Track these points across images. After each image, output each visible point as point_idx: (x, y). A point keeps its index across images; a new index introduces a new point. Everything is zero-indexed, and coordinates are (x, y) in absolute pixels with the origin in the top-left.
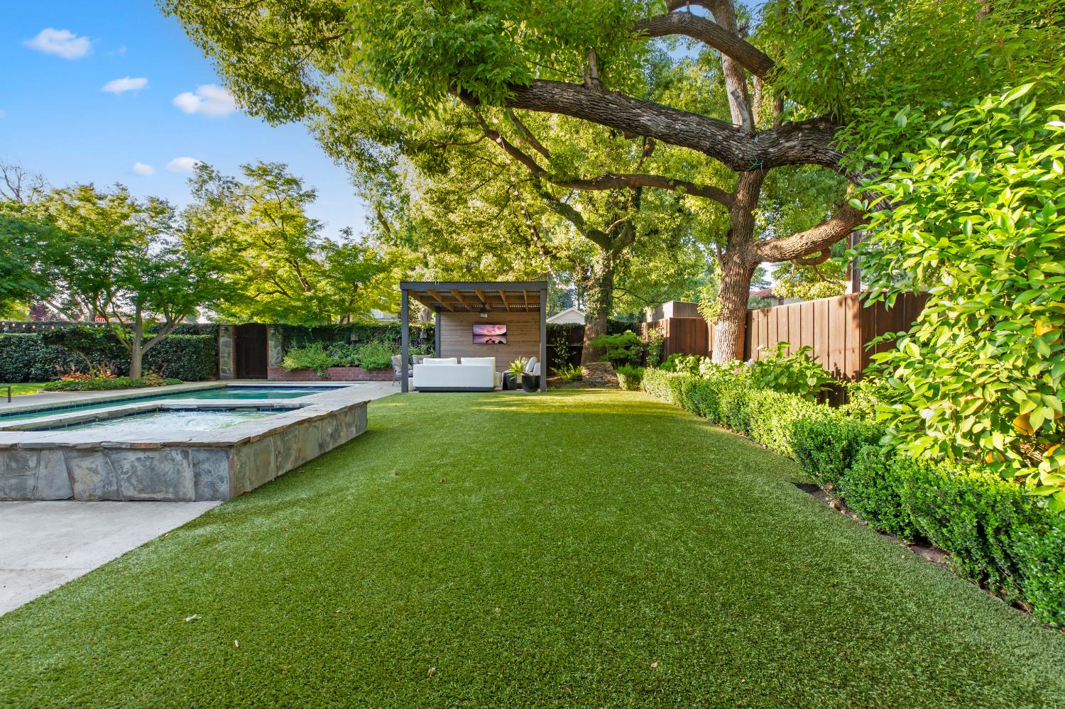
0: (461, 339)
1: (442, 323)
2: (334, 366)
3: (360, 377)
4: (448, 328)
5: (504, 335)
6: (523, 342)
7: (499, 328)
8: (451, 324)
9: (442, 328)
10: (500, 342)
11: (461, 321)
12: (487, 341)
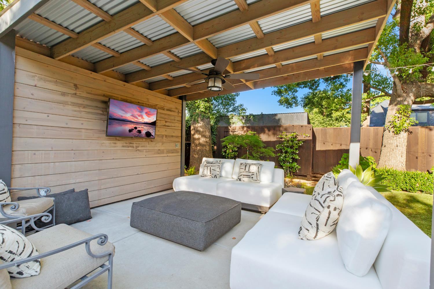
6: (166, 136)
12: (130, 131)
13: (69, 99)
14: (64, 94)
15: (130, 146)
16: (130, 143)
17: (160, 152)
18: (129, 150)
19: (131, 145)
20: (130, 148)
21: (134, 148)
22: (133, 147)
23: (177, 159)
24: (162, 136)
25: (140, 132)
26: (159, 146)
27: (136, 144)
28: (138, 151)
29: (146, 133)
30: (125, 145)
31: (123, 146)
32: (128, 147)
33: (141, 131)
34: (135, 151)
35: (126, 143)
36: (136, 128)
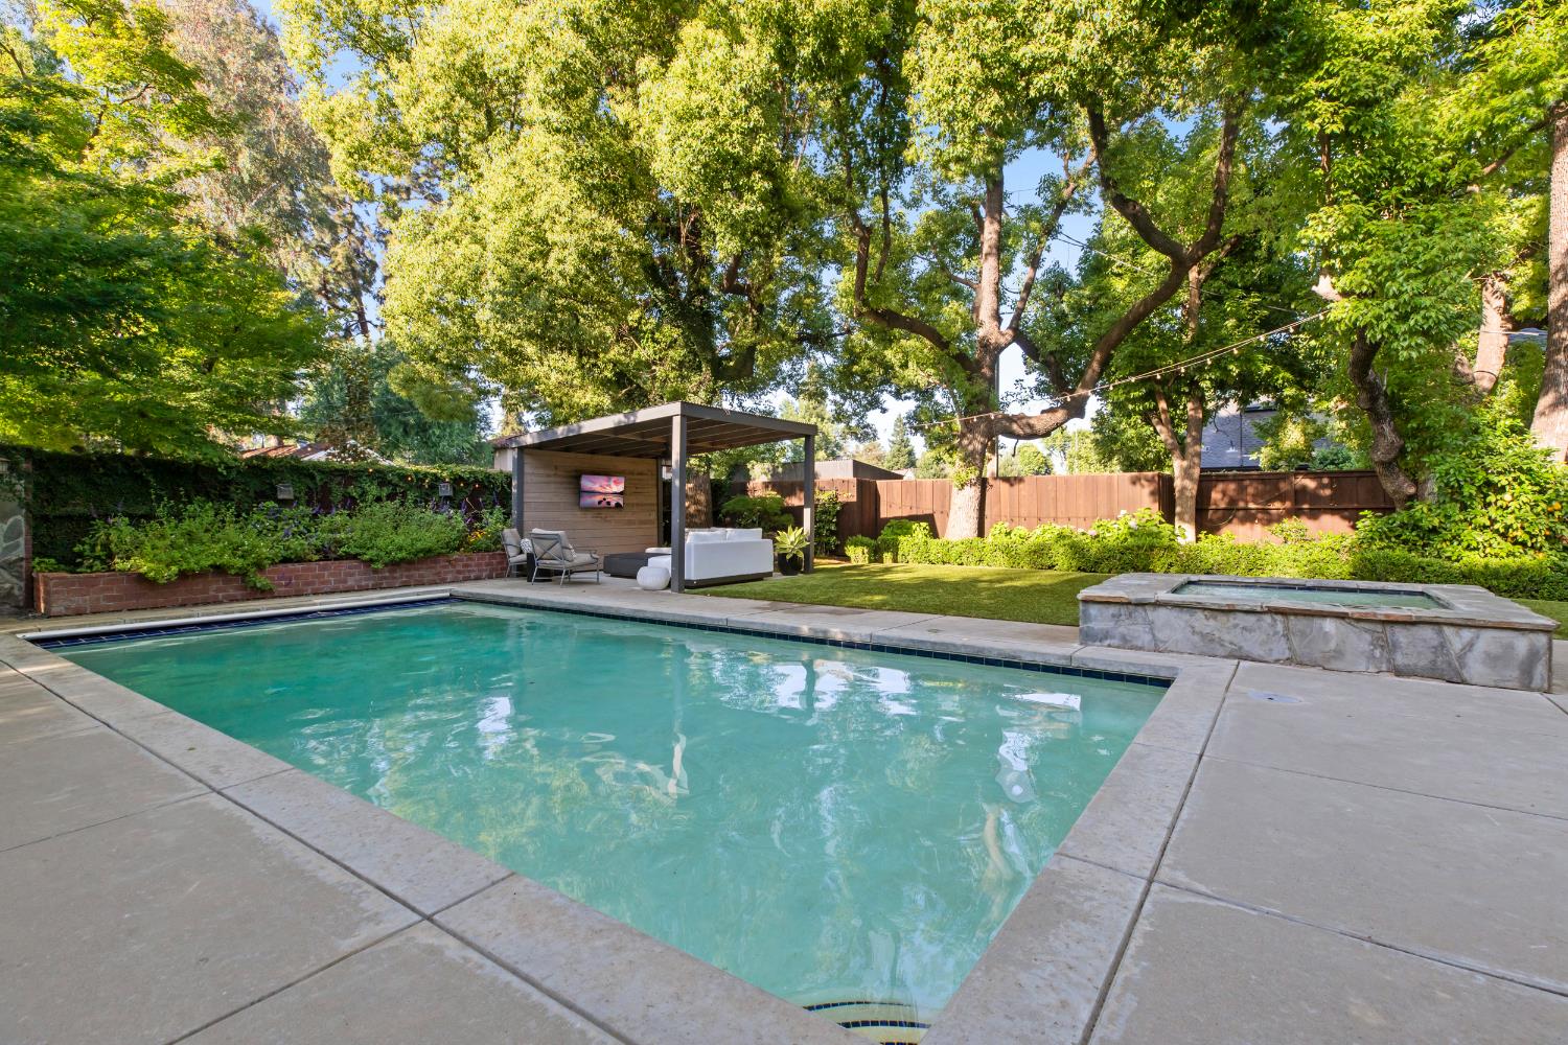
0: (556, 500)
1: (527, 469)
2: (286, 560)
3: (351, 582)
4: (535, 479)
5: (621, 493)
6: (637, 505)
7: (616, 483)
8: (541, 471)
9: (527, 478)
10: (618, 505)
11: (556, 468)
12: (600, 502)
13: (552, 479)
14: (548, 476)
17: (630, 522)
23: (653, 531)
24: (633, 505)
26: (629, 517)
33: (610, 503)
36: (605, 500)
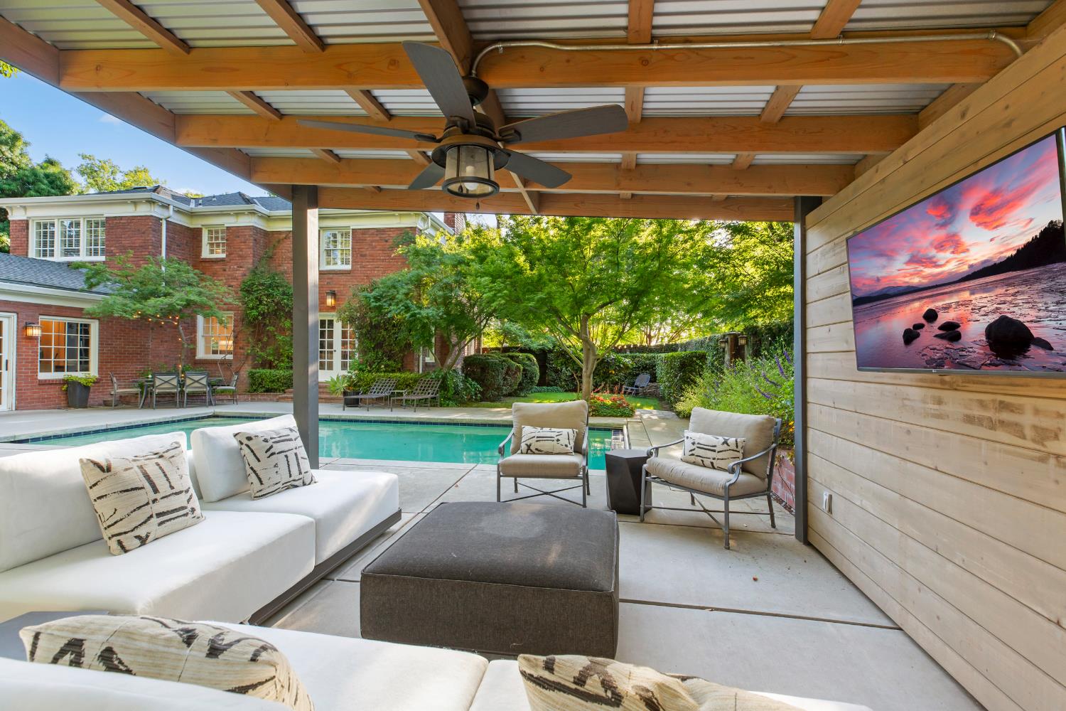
12: (910, 336)
15: (1002, 422)
16: (1001, 402)
18: (998, 445)
19: (1005, 416)
20: (1002, 435)
21: (1024, 437)
22: (1017, 429)
25: (951, 331)
27: (1037, 412)
28: (1052, 461)
29: (991, 331)
30: (977, 412)
31: (969, 419)
32: (992, 427)
33: (958, 326)
34: (1033, 459)
35: (982, 404)
36: (931, 316)
